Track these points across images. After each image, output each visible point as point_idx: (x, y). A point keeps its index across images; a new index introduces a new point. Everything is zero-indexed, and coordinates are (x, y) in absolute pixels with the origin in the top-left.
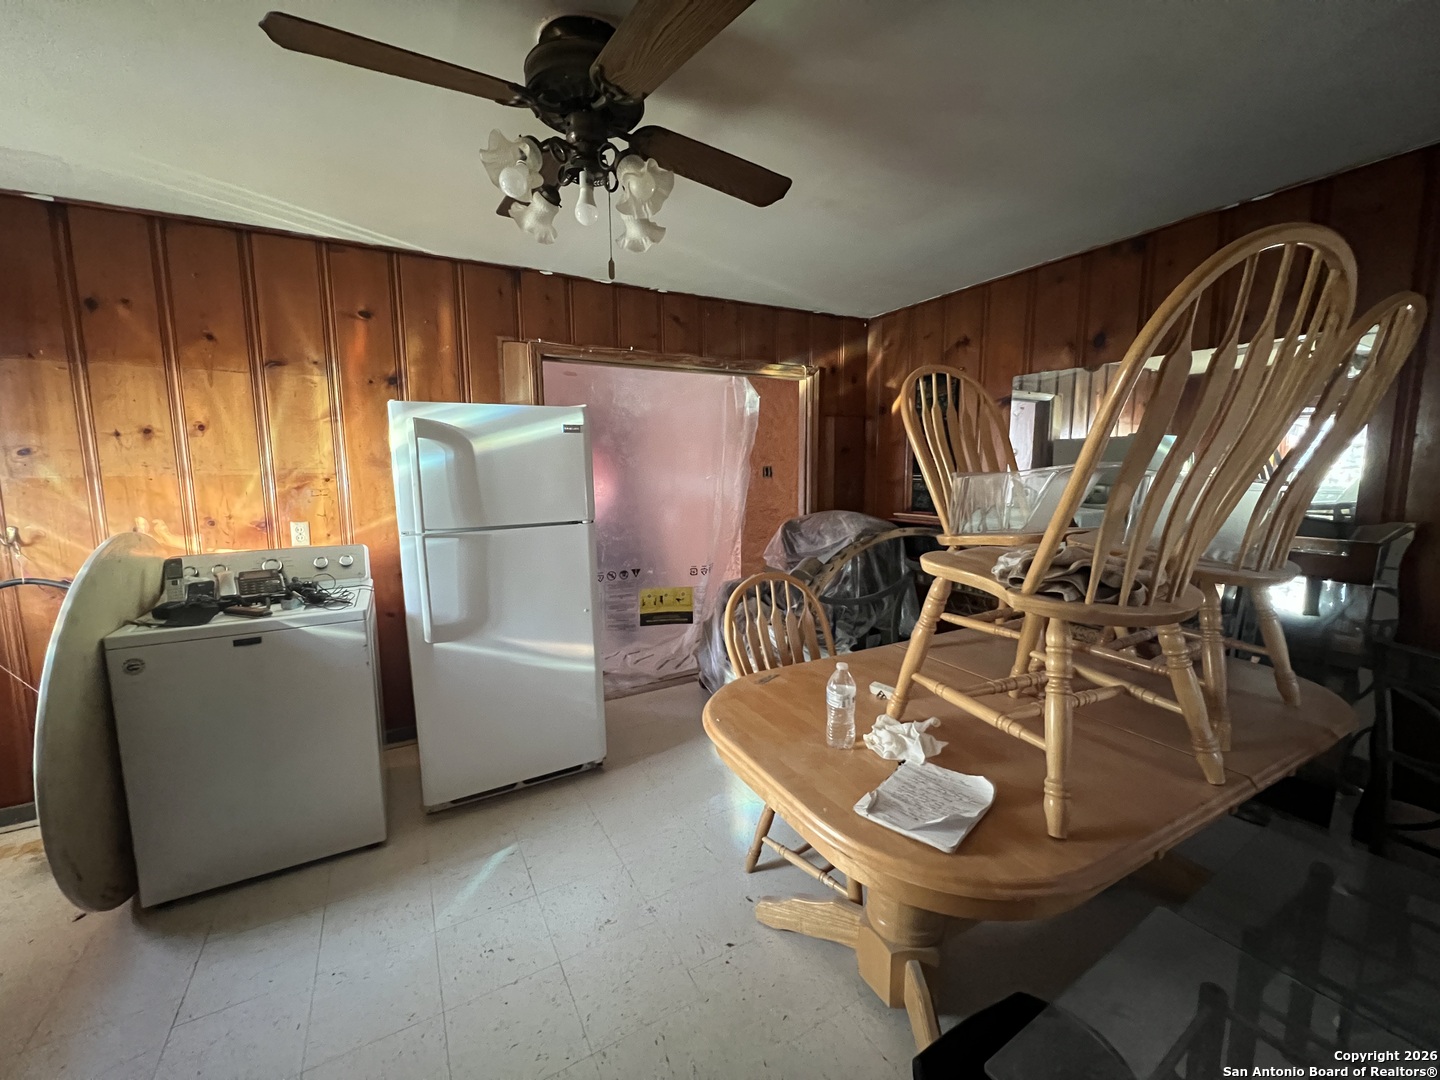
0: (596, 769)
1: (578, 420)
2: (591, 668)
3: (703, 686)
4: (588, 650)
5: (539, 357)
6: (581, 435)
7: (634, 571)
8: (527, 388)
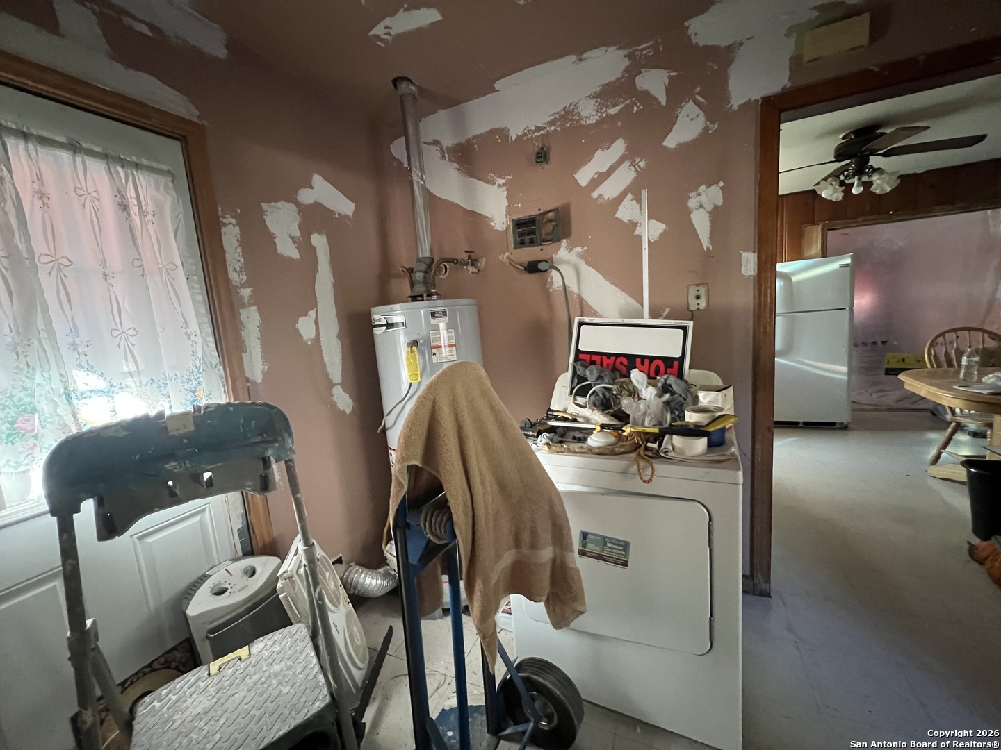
0: (844, 427)
1: (848, 261)
2: (845, 378)
3: (934, 414)
4: (845, 369)
5: (826, 229)
6: (848, 269)
7: (882, 342)
8: (816, 248)
